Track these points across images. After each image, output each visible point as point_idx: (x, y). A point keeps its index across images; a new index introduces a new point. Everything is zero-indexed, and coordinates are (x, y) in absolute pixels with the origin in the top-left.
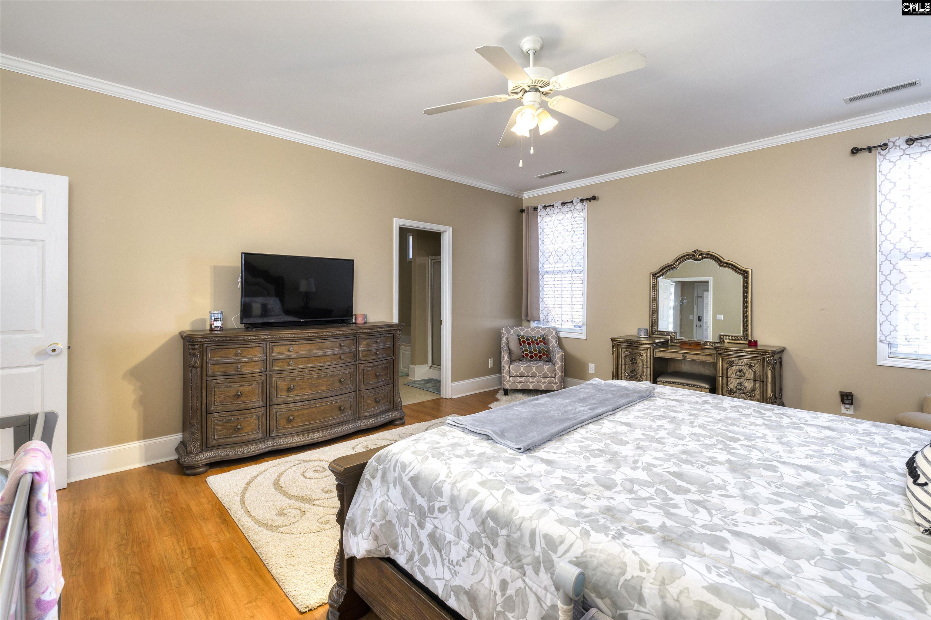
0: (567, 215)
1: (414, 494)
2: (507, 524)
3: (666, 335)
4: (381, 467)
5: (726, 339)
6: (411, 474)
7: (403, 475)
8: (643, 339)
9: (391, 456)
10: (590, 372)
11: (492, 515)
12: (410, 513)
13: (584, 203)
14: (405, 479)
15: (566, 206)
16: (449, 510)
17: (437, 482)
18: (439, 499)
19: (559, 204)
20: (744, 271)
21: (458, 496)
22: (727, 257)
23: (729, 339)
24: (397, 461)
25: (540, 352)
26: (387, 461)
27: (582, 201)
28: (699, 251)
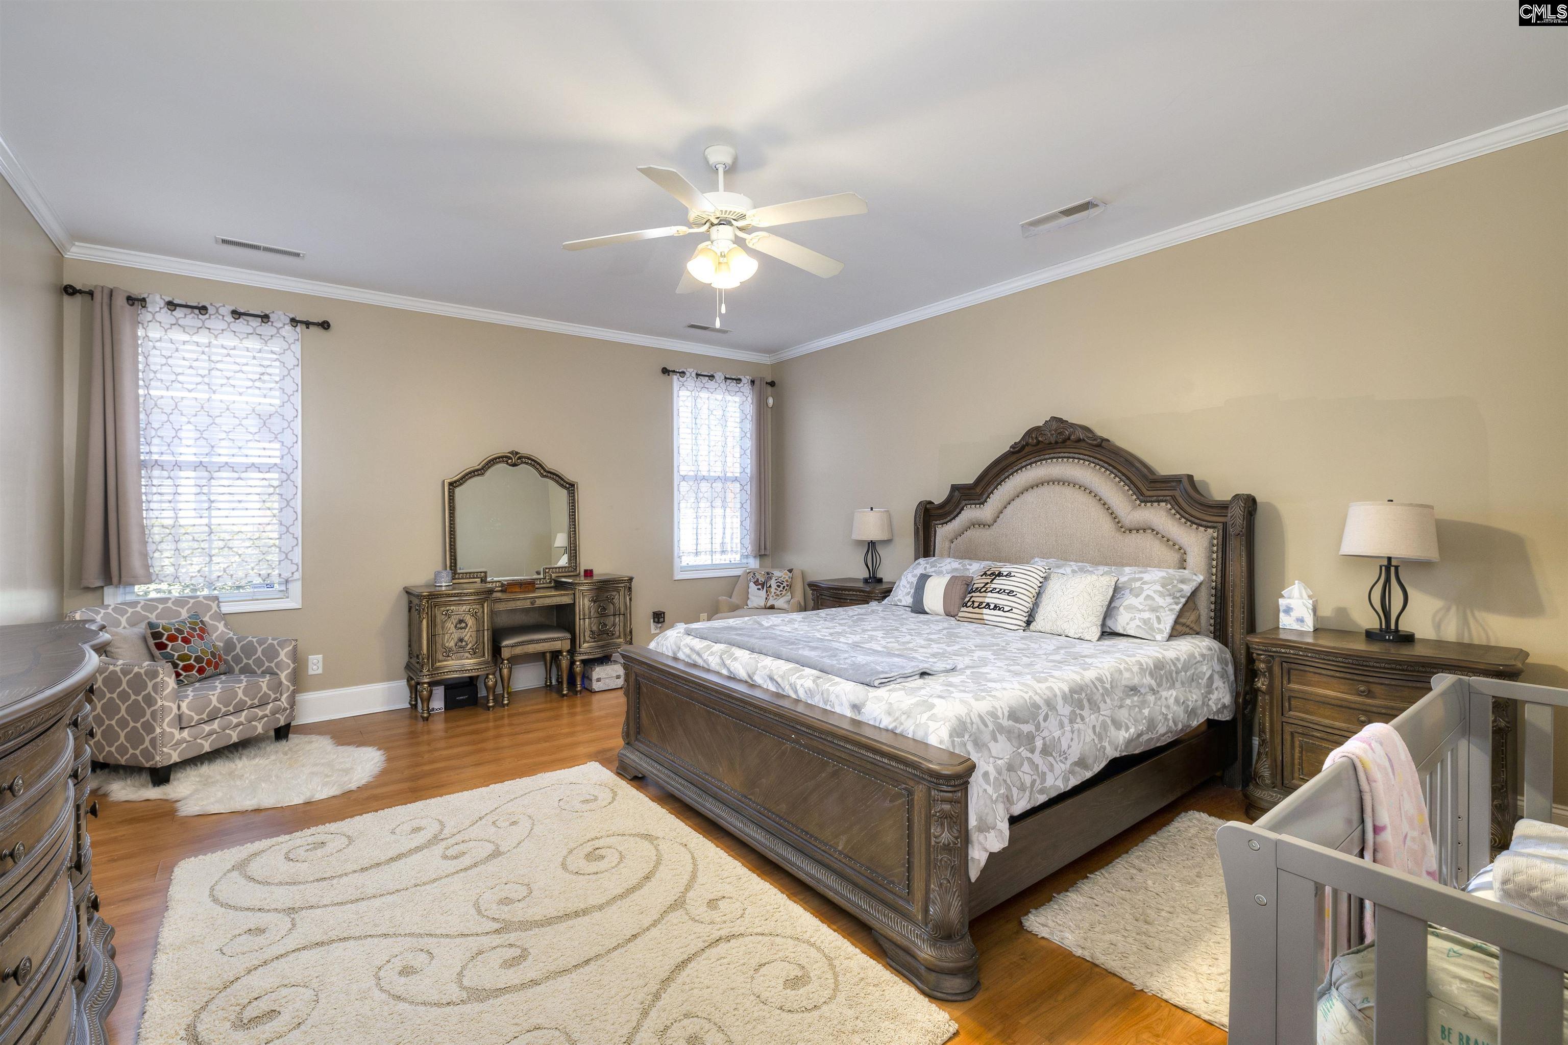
0: (244, 341)
1: (1019, 728)
2: (1082, 689)
3: (474, 578)
4: (967, 737)
5: (553, 573)
6: (1006, 714)
7: (1000, 721)
8: (444, 588)
9: (968, 718)
10: (311, 672)
11: (1072, 691)
12: (1020, 751)
13: (298, 329)
14: (1006, 723)
15: (241, 320)
16: (1050, 713)
17: (1028, 701)
18: (1040, 711)
19: (226, 311)
20: (570, 484)
21: (1048, 697)
22: (551, 464)
23: (556, 572)
24: (980, 716)
25: (198, 659)
26: (969, 725)
27: (294, 322)
28: (517, 453)
